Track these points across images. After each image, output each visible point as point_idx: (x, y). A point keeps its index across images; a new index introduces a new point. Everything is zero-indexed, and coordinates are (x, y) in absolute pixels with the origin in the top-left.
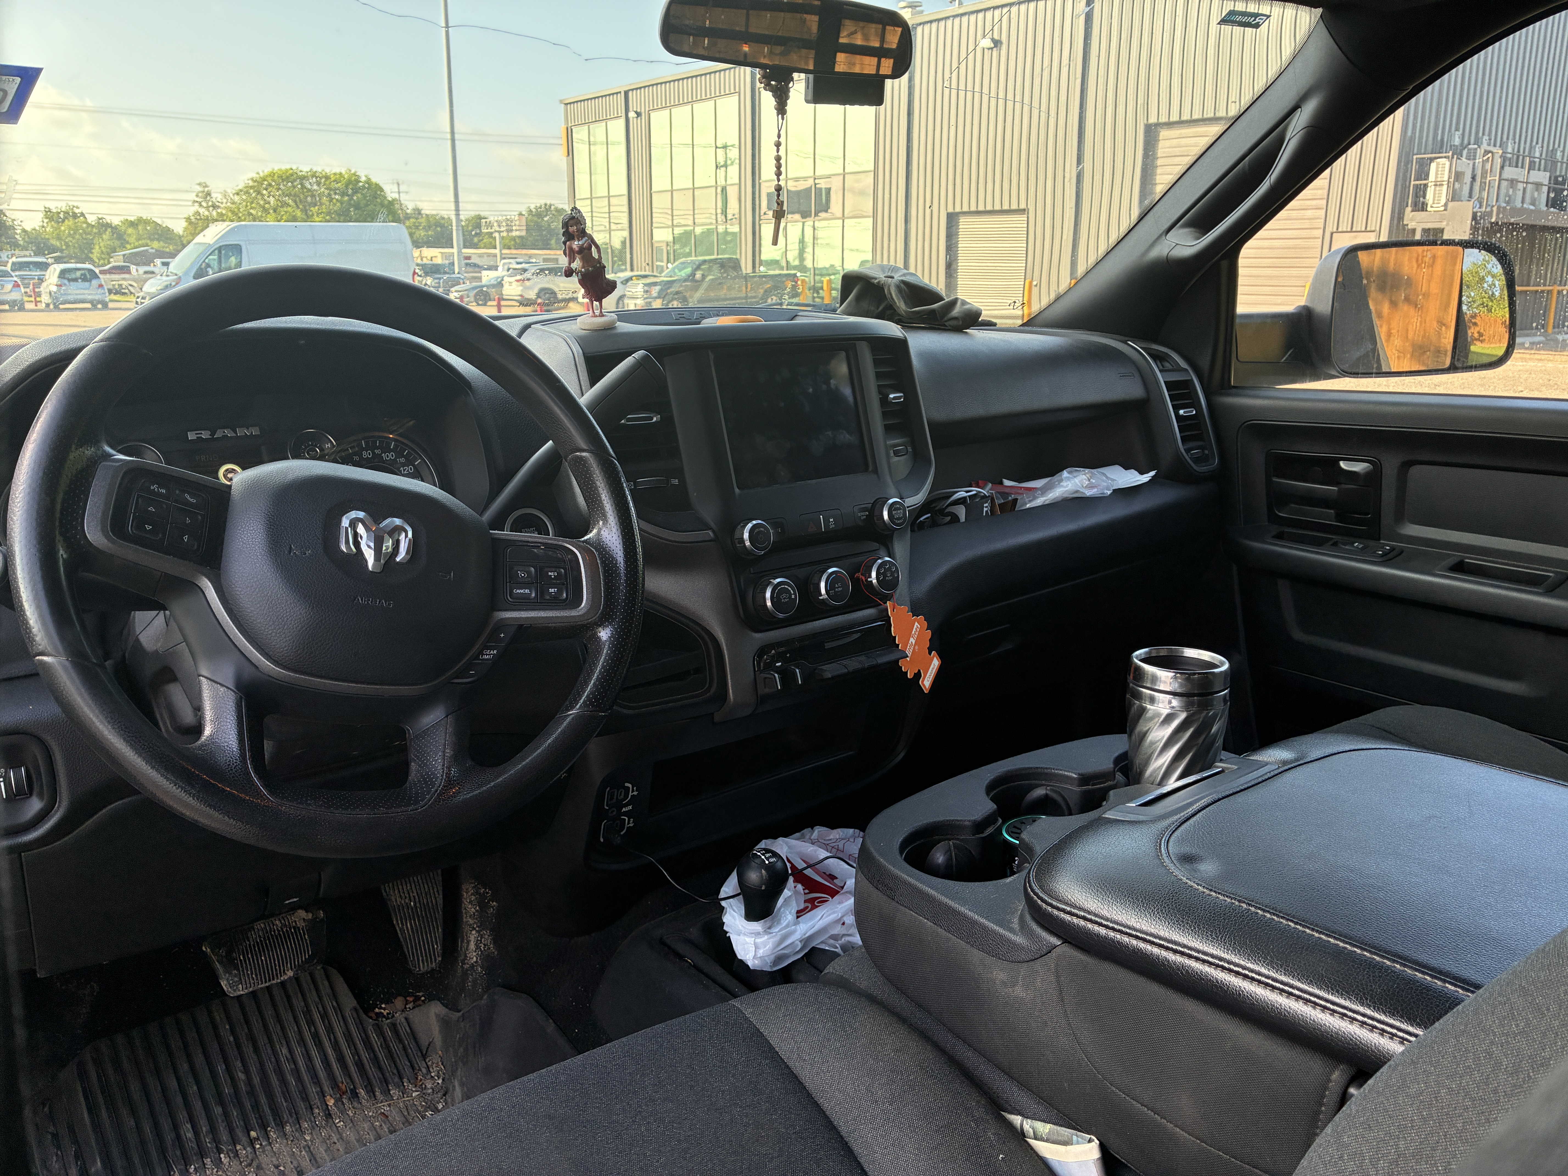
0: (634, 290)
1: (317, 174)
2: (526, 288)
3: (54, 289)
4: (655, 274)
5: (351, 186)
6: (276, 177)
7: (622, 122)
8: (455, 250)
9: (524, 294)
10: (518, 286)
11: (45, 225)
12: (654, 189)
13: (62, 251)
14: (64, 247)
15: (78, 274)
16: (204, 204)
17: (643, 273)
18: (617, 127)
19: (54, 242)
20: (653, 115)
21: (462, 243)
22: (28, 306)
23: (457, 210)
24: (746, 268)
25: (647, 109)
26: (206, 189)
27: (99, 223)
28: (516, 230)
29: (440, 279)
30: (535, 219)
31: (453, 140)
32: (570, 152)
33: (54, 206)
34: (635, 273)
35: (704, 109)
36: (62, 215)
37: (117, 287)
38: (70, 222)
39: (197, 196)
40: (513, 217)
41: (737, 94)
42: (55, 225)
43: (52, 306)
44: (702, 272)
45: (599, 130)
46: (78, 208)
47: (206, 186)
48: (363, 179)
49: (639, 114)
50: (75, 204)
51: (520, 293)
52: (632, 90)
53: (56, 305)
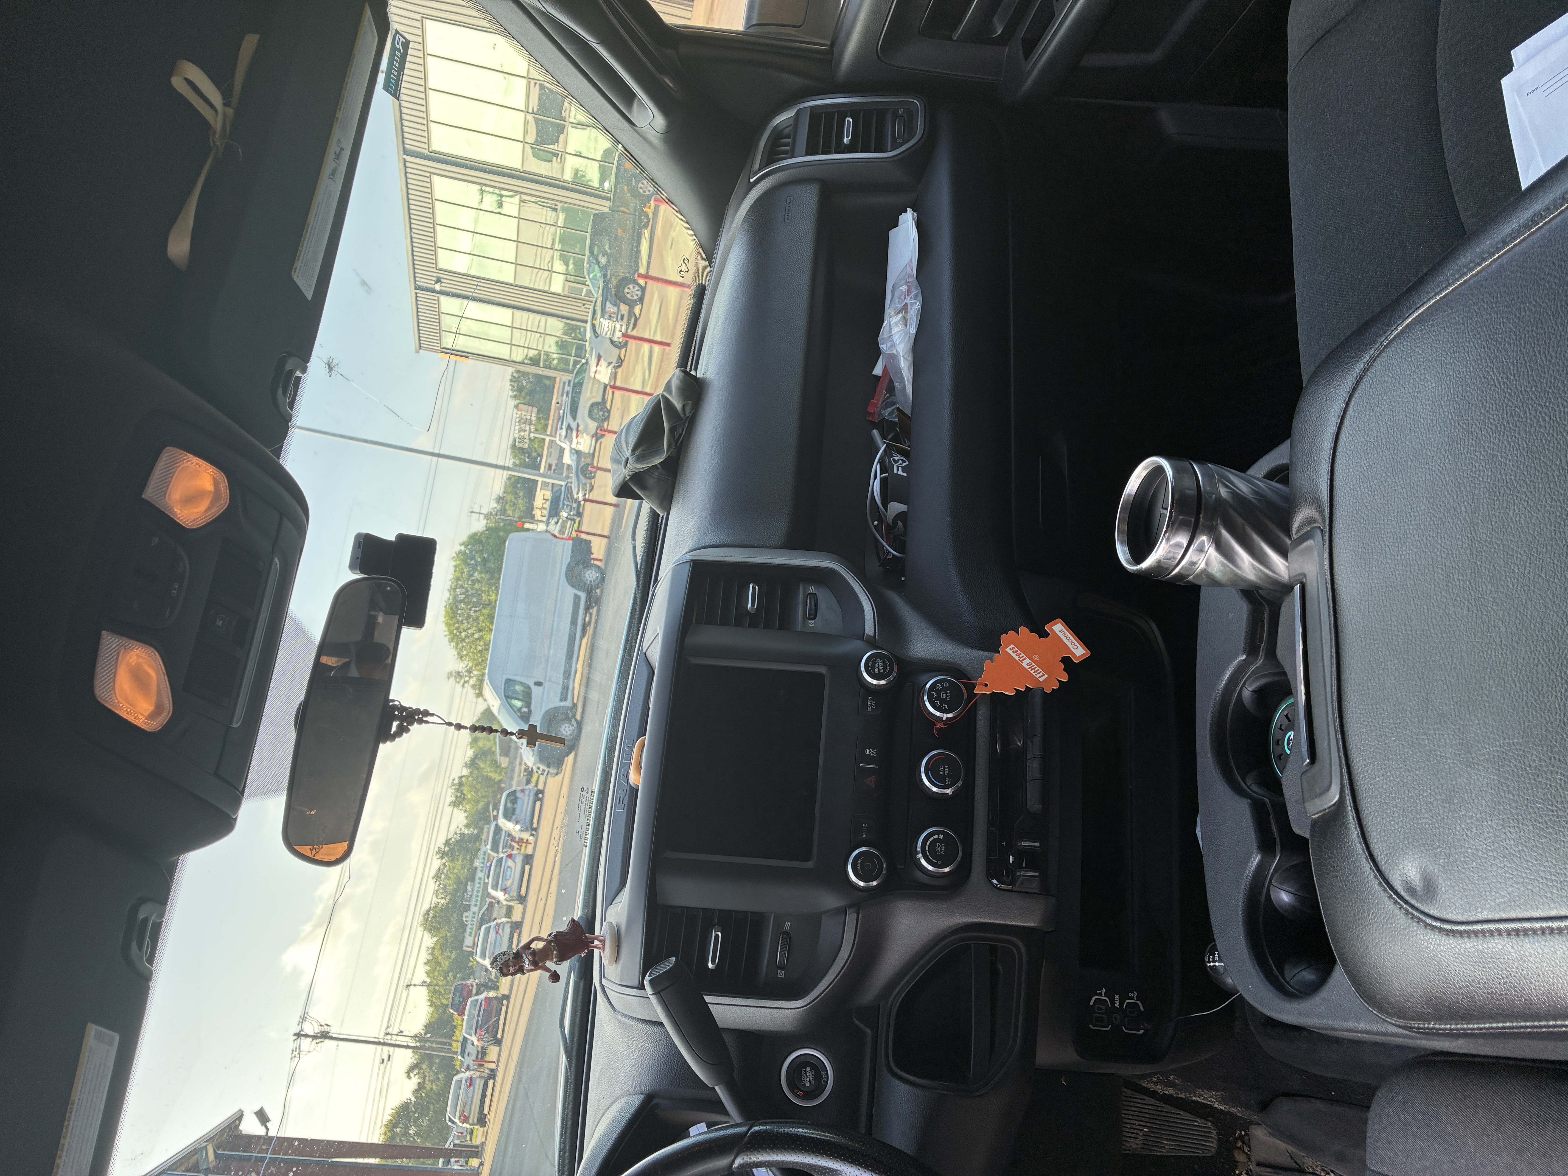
0: (606, 329)
1: (453, 586)
2: (586, 430)
3: (518, 827)
4: (594, 300)
5: (469, 561)
6: (451, 622)
7: (443, 299)
8: (540, 479)
9: (592, 434)
10: (582, 437)
11: (464, 809)
12: (512, 282)
13: (488, 804)
14: (486, 800)
15: (509, 805)
16: (467, 679)
17: (591, 311)
18: (448, 304)
19: (480, 806)
20: (441, 265)
21: (535, 472)
22: (529, 851)
23: (504, 468)
24: (604, 207)
25: (435, 270)
26: (454, 674)
27: (470, 767)
28: (531, 416)
29: (564, 504)
30: (523, 394)
31: (439, 455)
32: (464, 354)
33: (450, 799)
34: (589, 319)
35: (442, 213)
36: (459, 795)
37: (525, 774)
38: (465, 790)
39: (458, 682)
40: (518, 416)
41: (432, 176)
42: (466, 801)
43: (534, 833)
44: (600, 256)
45: (448, 322)
46: (454, 780)
47: (451, 673)
48: (462, 548)
49: (438, 281)
50: (451, 781)
51: (589, 437)
52: (415, 281)
53: (533, 829)
